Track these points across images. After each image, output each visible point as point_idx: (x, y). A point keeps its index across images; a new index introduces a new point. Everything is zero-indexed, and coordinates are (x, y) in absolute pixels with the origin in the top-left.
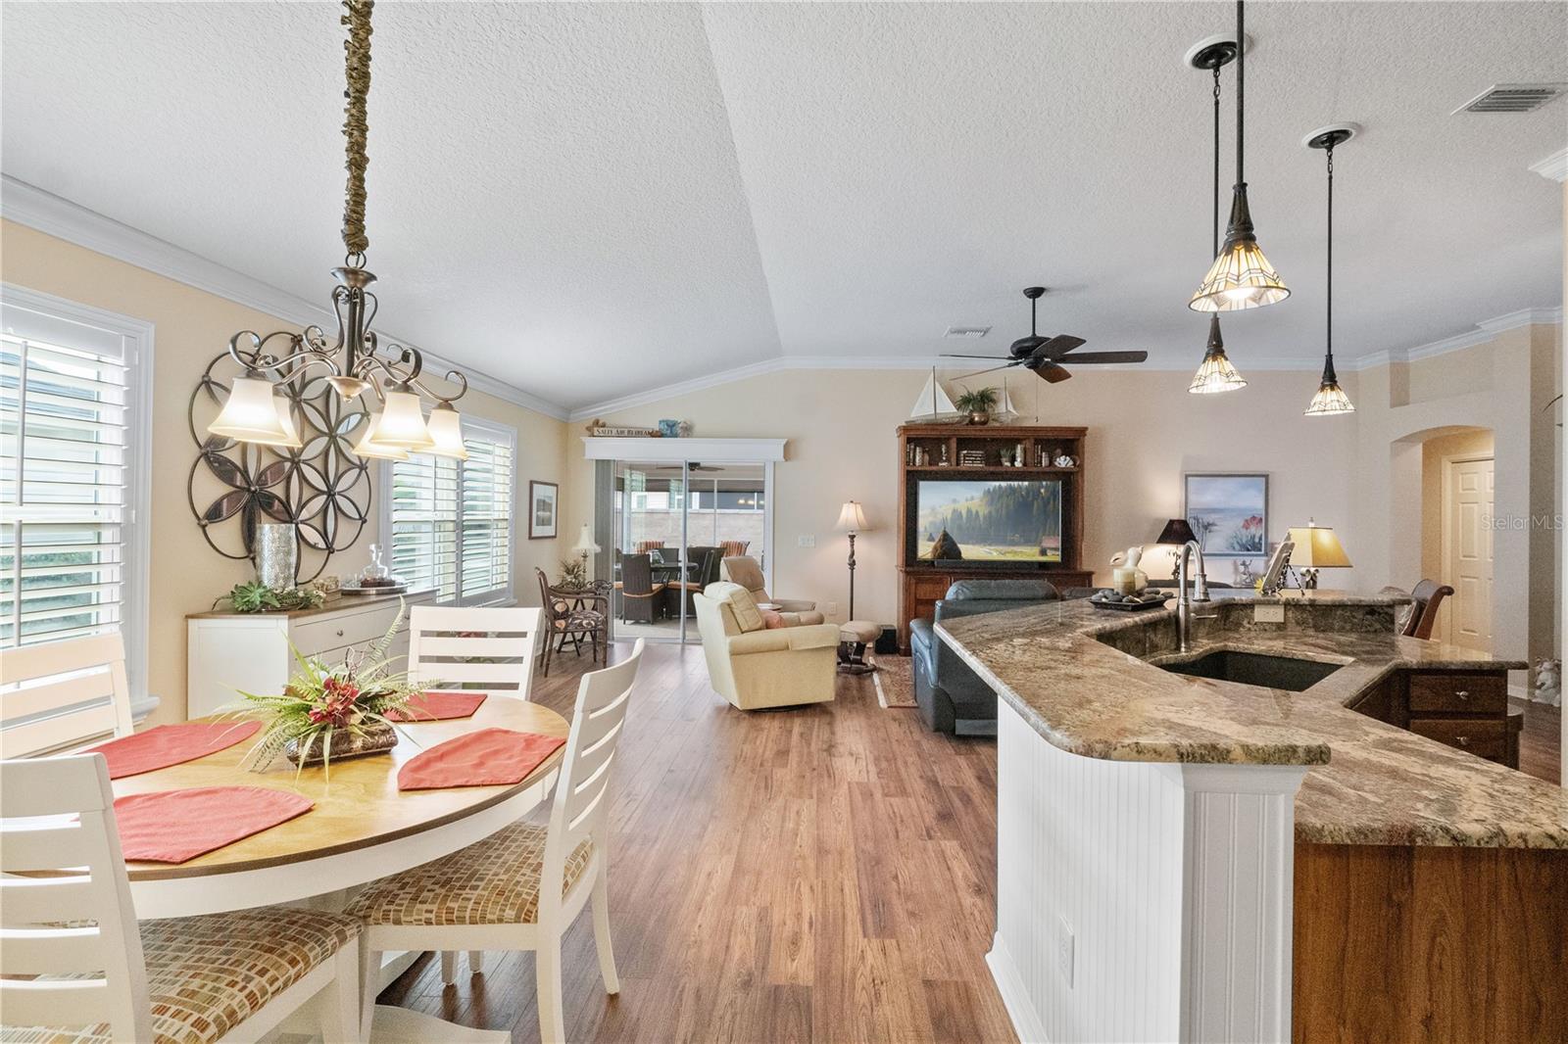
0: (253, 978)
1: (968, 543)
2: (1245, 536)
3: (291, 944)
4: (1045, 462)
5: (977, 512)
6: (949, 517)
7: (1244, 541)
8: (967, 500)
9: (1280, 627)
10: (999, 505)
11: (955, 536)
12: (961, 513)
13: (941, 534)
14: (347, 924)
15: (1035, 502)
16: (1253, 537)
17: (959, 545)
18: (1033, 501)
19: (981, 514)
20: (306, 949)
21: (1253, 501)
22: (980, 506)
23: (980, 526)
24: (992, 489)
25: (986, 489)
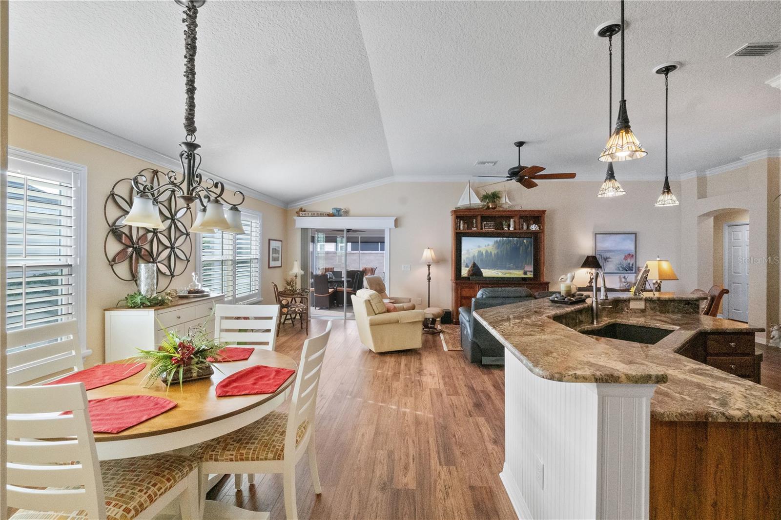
0: (150, 488)
1: (486, 269)
2: (625, 263)
3: (167, 471)
4: (525, 227)
5: (491, 252)
6: (476, 255)
7: (624, 266)
8: (485, 246)
9: (643, 311)
10: (502, 249)
12: (482, 253)
14: (192, 462)
16: (629, 264)
18: (520, 248)
19: (493, 253)
20: (174, 473)
21: (629, 246)
22: (492, 249)
23: (493, 260)
24: (498, 241)
25: (496, 241)
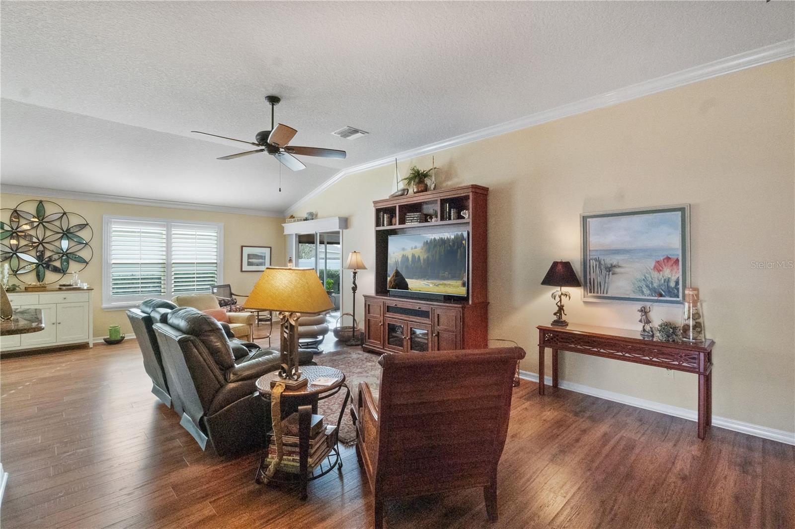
1: (412, 279)
2: (657, 279)
5: (419, 257)
6: (400, 260)
7: (655, 285)
8: (412, 249)
11: (404, 274)
12: (408, 257)
13: (394, 272)
15: (459, 250)
17: (406, 279)
18: (457, 249)
22: (421, 252)
24: (429, 241)
25: (425, 241)
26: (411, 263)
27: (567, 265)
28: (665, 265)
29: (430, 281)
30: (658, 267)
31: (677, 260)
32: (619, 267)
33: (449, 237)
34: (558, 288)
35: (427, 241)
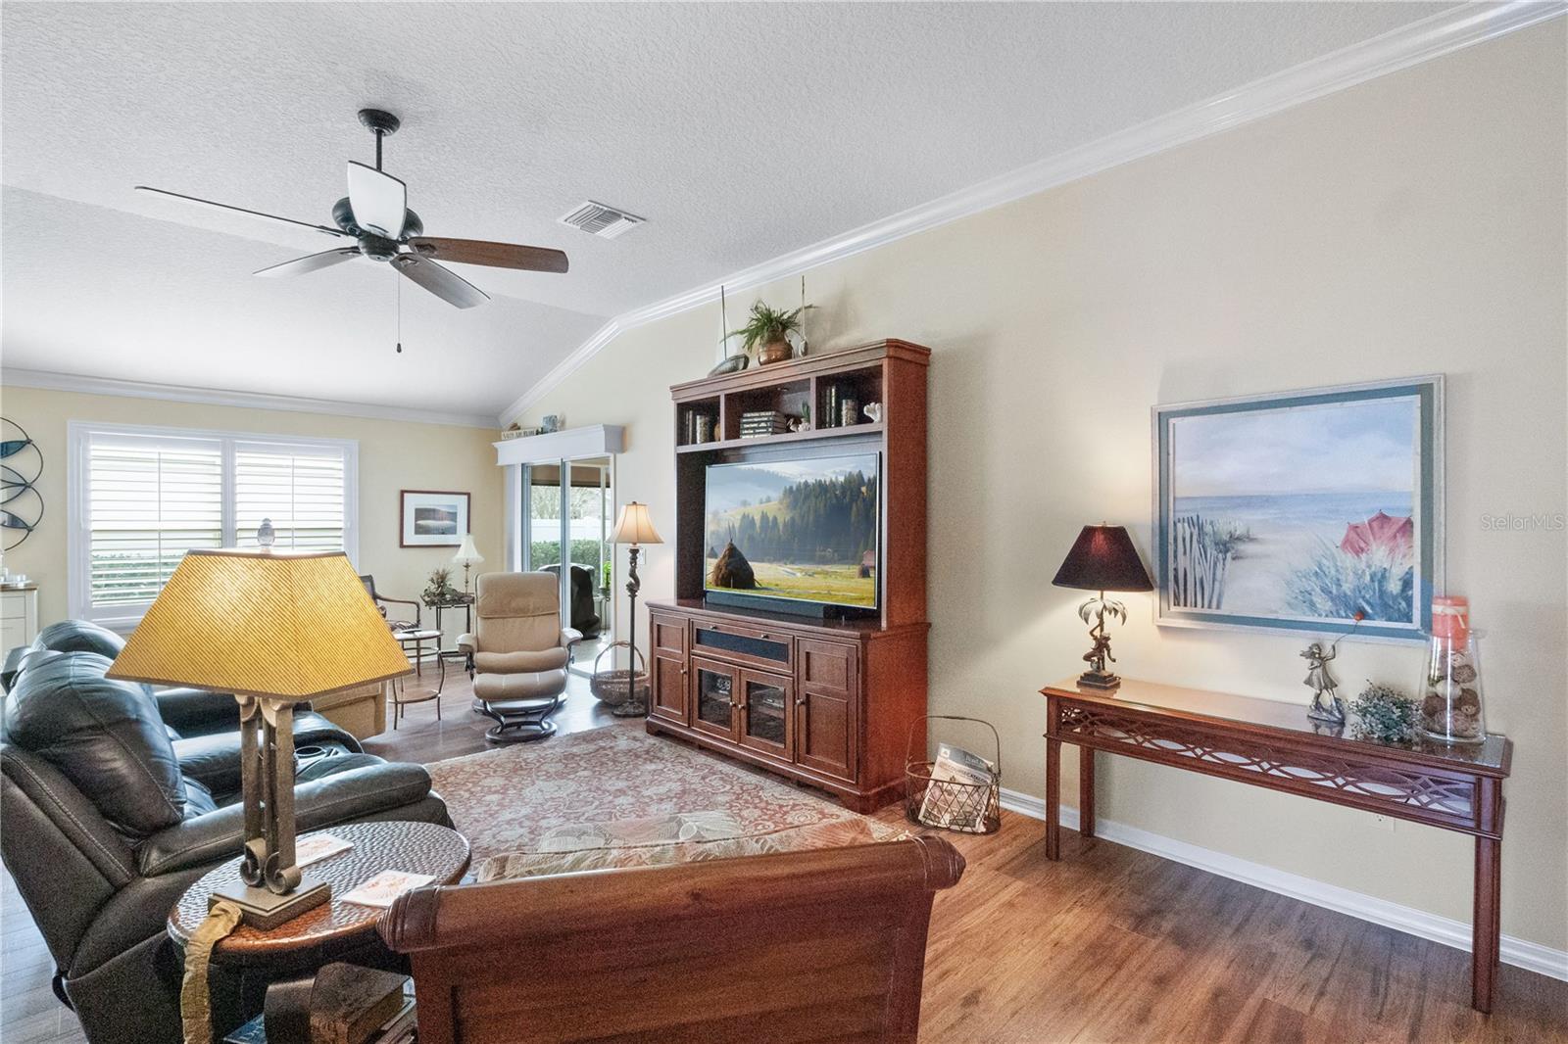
1: (763, 561)
5: (775, 519)
6: (737, 525)
8: (761, 503)
10: (805, 508)
11: (744, 550)
12: (753, 518)
13: (726, 548)
15: (854, 505)
17: (750, 563)
18: (851, 503)
19: (780, 521)
22: (780, 509)
23: (780, 537)
24: (794, 488)
25: (788, 487)
26: (758, 530)
27: (1118, 536)
28: (1375, 539)
29: (796, 567)
30: (1355, 541)
31: (1409, 523)
32: (1252, 540)
33: (834, 479)
34: (1096, 594)
35: (791, 488)
